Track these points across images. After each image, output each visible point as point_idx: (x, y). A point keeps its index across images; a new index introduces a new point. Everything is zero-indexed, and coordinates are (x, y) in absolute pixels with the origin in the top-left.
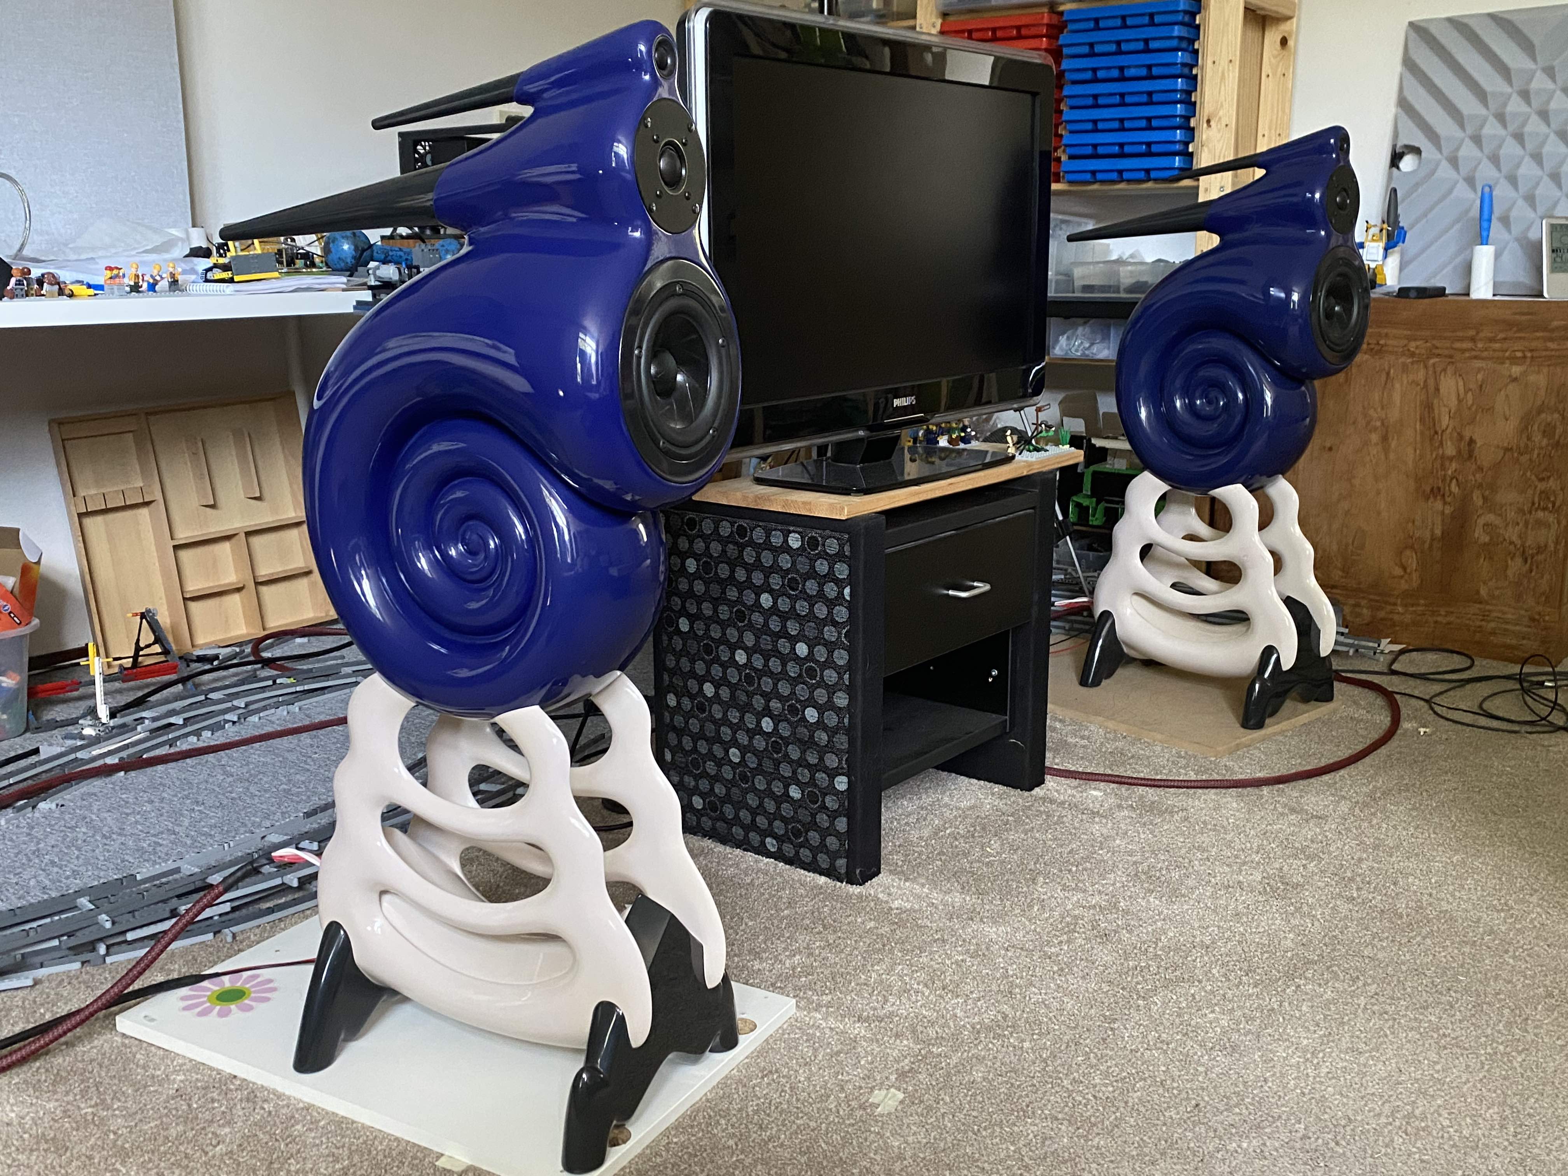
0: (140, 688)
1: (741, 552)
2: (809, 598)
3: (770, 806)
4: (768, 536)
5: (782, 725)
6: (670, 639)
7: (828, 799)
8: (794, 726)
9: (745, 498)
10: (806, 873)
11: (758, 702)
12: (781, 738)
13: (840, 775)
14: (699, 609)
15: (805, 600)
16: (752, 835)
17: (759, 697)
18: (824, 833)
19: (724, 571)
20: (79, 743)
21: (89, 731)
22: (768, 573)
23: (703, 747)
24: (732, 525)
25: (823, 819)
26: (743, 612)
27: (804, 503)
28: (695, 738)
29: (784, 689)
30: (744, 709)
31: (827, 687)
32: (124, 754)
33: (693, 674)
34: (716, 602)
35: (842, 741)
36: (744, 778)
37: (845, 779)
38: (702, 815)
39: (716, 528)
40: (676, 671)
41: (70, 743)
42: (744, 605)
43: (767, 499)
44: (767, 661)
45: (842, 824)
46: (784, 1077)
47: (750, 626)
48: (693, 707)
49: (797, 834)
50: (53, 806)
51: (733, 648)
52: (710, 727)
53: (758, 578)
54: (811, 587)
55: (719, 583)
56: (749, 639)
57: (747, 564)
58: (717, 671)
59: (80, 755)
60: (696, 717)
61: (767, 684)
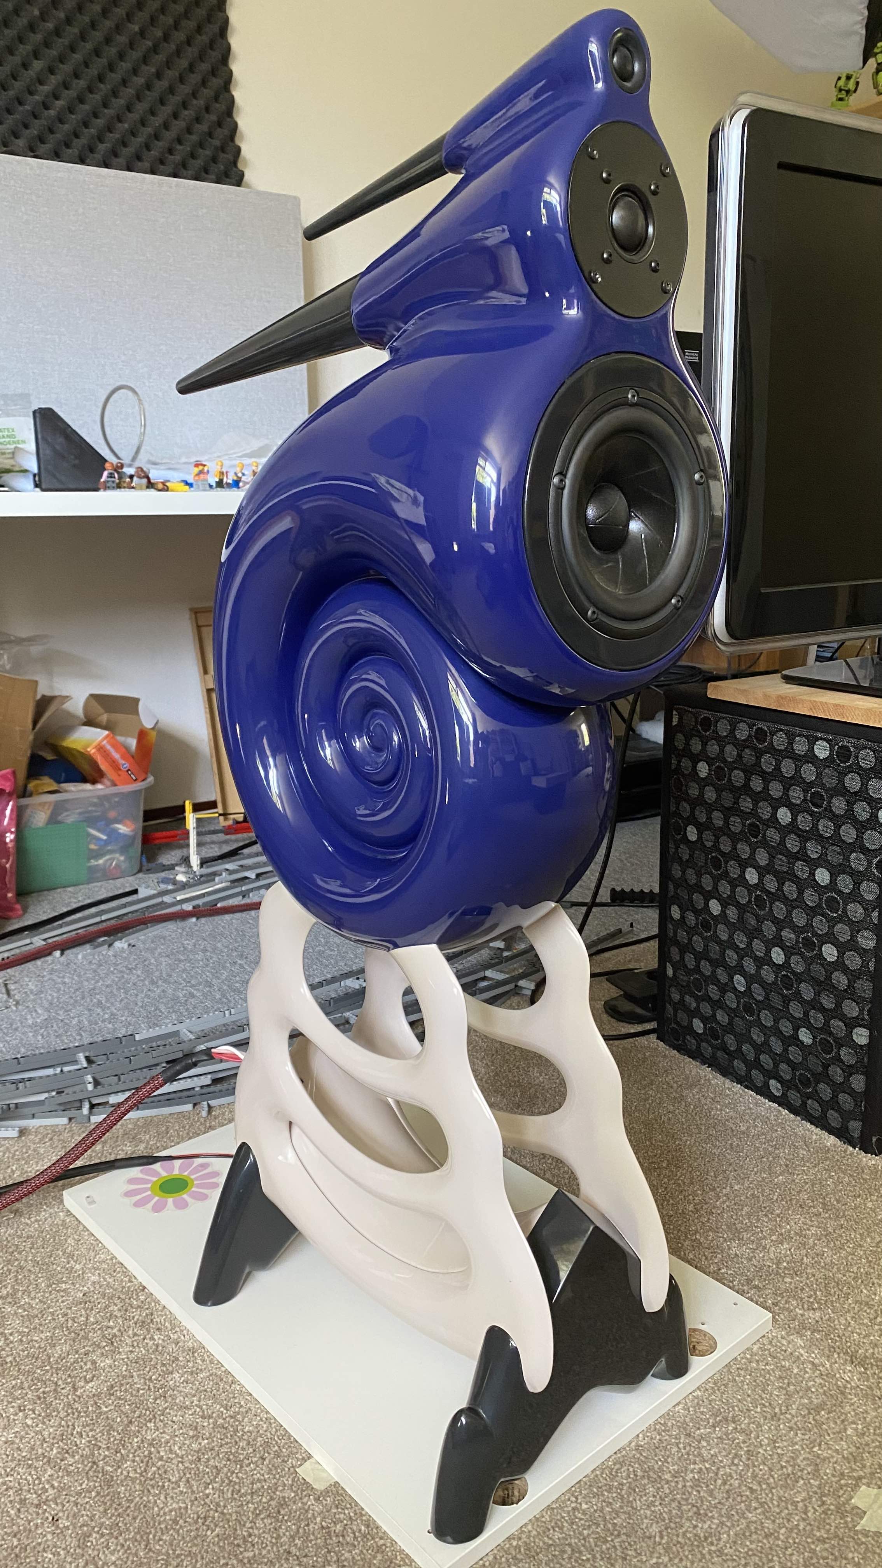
0: (236, 841)
1: (758, 758)
2: (834, 818)
3: (777, 1046)
4: (791, 743)
5: (794, 959)
6: (677, 848)
7: (843, 1052)
8: (808, 962)
9: (766, 697)
10: (813, 1128)
11: (769, 928)
12: (793, 972)
13: (860, 1026)
14: (709, 818)
15: (831, 820)
16: (754, 1072)
17: (769, 923)
18: (838, 1088)
19: (738, 778)
20: (170, 887)
21: (181, 878)
22: (788, 783)
23: (706, 968)
24: (751, 726)
25: (836, 1073)
26: (758, 826)
27: (836, 706)
28: (699, 957)
29: (799, 917)
30: (754, 934)
31: (851, 923)
32: (200, 902)
33: (698, 888)
34: (728, 812)
35: (865, 987)
36: (748, 1009)
37: (865, 1032)
38: (702, 1041)
39: (732, 731)
40: (682, 882)
41: (163, 887)
42: (760, 819)
43: (793, 700)
44: (781, 884)
45: (858, 1082)
46: (743, 1431)
47: (764, 844)
48: (697, 924)
49: (806, 1083)
50: (126, 946)
51: (744, 865)
52: (714, 948)
53: (776, 789)
54: (839, 805)
55: (731, 791)
56: (762, 857)
57: (764, 772)
58: (725, 889)
59: (167, 899)
60: (700, 935)
61: (780, 910)
